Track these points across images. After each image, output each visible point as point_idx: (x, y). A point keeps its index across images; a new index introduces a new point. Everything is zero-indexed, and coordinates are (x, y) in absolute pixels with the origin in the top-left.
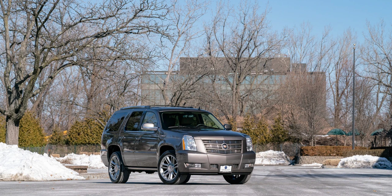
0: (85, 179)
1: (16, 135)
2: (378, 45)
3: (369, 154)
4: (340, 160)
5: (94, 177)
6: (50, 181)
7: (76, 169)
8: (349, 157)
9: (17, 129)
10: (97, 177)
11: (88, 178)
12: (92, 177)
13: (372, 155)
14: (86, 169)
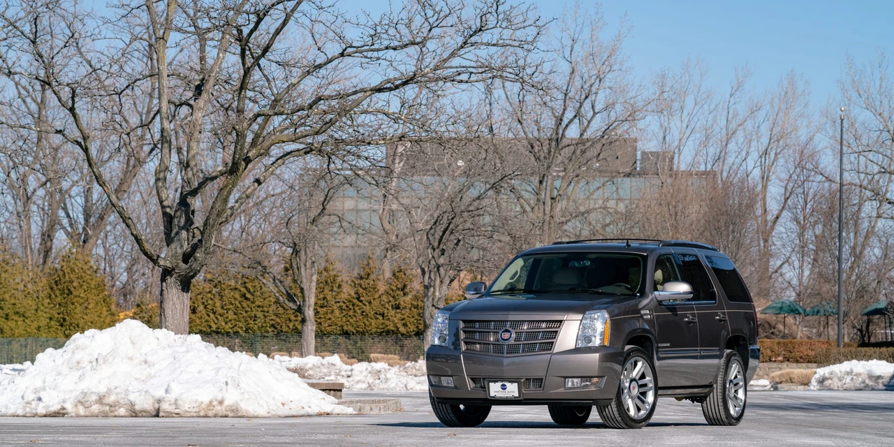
0: (355, 412)
1: (183, 312)
2: (872, 110)
3: (880, 358)
4: (815, 373)
5: (371, 409)
6: (285, 417)
7: (326, 390)
8: (834, 364)
9: (186, 297)
10: (378, 409)
11: (360, 410)
12: (369, 408)
13: (887, 361)
14: (341, 390)
